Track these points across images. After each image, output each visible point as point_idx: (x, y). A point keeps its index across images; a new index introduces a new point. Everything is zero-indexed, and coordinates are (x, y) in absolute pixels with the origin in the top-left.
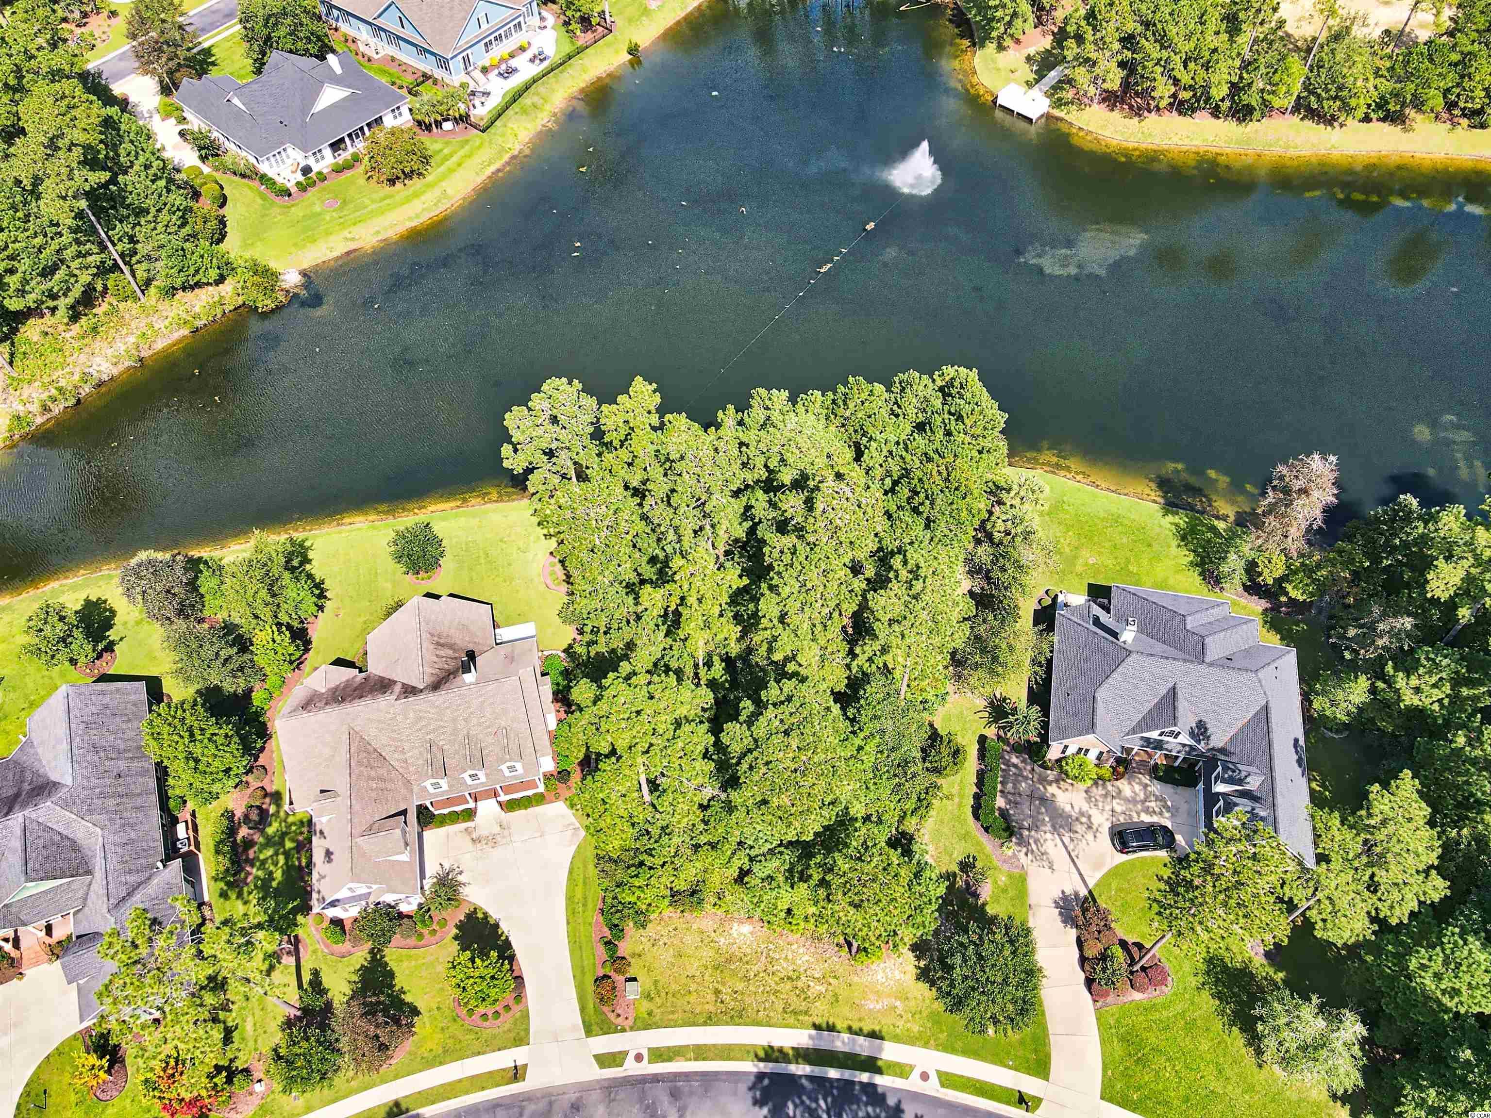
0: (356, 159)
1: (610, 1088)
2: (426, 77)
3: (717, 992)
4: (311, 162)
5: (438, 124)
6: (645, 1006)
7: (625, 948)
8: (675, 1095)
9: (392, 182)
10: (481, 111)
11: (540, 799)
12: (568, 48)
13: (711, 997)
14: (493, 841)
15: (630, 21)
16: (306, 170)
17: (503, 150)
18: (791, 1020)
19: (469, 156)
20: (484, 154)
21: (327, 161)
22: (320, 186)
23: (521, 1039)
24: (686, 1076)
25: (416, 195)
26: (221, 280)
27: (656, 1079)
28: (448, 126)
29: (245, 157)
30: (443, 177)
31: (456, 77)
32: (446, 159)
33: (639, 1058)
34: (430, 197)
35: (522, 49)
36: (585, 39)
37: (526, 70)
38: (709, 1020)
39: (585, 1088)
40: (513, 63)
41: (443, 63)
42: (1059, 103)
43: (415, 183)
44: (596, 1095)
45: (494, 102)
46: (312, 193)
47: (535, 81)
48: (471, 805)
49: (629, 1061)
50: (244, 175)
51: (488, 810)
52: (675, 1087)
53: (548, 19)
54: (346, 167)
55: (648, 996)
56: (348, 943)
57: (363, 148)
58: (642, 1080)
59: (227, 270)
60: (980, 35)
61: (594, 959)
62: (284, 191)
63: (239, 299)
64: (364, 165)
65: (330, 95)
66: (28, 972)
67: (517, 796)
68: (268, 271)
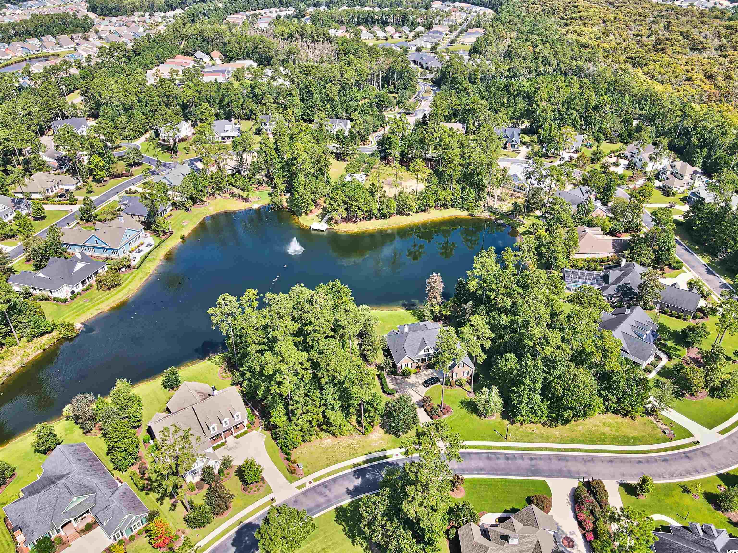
0: (91, 286)
1: (305, 493)
2: (107, 259)
3: (327, 458)
4: (75, 289)
5: (120, 269)
6: (306, 469)
7: (293, 458)
8: (326, 487)
9: (109, 289)
10: (134, 263)
11: (245, 433)
12: (158, 241)
13: (326, 460)
14: (234, 447)
15: (178, 230)
16: (73, 292)
17: (147, 273)
18: (352, 456)
19: (135, 276)
20: (140, 275)
21: (81, 287)
22: (79, 297)
23: (270, 492)
24: (327, 481)
25: (119, 291)
26: (52, 331)
27: (318, 486)
28: (123, 270)
29: (46, 293)
30: (128, 284)
31: (122, 255)
32: (126, 279)
33: (310, 483)
34: (125, 291)
35: (142, 244)
36: (163, 237)
37: (146, 250)
38: (328, 466)
39: (297, 496)
40: (140, 248)
41: (115, 251)
42: (331, 225)
43: (118, 288)
44: (301, 497)
45: (138, 260)
46: (76, 299)
47: (151, 251)
48: (224, 440)
49: (308, 484)
50: (46, 299)
51: (230, 439)
52: (325, 485)
53: (148, 235)
54: (88, 289)
55: (306, 467)
56: (197, 490)
57: (93, 281)
58: (314, 487)
59: (55, 326)
60: (299, 213)
61: (284, 464)
62: (65, 301)
63: (61, 336)
64: (95, 287)
65: (79, 266)
66: (72, 543)
67: (238, 433)
68: (69, 325)
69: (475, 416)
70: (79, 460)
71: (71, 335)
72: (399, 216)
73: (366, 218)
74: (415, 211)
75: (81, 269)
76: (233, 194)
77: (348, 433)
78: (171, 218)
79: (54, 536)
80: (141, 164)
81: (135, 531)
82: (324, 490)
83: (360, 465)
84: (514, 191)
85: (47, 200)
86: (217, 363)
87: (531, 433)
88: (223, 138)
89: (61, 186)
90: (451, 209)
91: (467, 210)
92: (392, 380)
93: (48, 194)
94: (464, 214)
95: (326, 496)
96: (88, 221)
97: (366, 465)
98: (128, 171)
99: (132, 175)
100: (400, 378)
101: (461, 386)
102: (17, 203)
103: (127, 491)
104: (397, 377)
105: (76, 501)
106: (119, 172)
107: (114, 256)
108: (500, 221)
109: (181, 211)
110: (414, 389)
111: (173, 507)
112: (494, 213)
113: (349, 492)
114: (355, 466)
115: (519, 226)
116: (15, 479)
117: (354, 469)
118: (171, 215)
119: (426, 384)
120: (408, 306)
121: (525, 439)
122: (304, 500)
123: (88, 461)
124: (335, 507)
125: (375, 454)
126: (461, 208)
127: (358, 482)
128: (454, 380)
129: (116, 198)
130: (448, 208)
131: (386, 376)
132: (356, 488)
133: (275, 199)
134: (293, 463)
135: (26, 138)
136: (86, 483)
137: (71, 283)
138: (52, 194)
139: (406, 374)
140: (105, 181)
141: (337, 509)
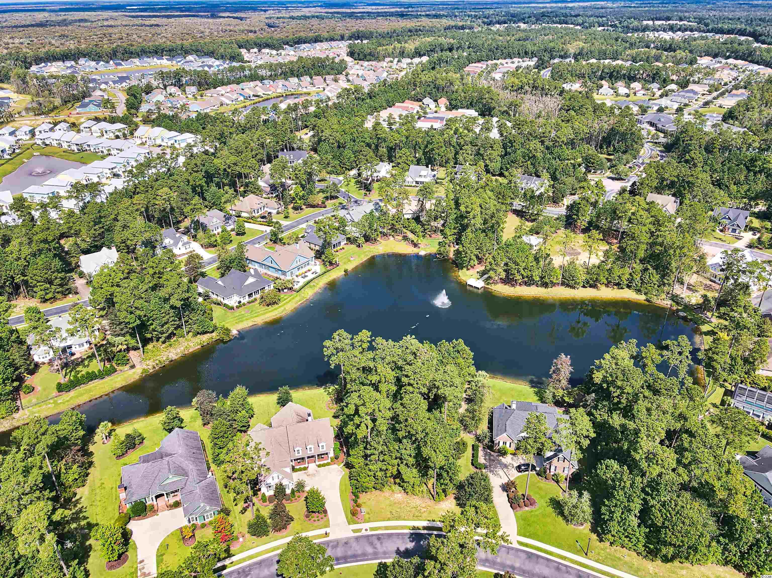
0: (256, 300)
1: (357, 538)
2: (277, 278)
3: (391, 512)
4: (242, 300)
5: (283, 290)
6: (367, 516)
7: (360, 501)
8: (379, 539)
9: (268, 305)
10: (296, 287)
11: (328, 464)
12: (324, 270)
13: (389, 513)
14: (314, 475)
15: (345, 263)
16: (240, 302)
17: (304, 298)
19: (293, 299)
20: (298, 298)
21: (247, 299)
22: (243, 307)
23: (327, 526)
24: (383, 534)
25: (276, 309)
26: (213, 332)
27: (372, 535)
28: (285, 291)
29: (220, 299)
30: (284, 304)
31: (289, 278)
32: (285, 299)
33: (366, 530)
34: (280, 310)
35: (309, 271)
36: (329, 268)
37: (310, 276)
38: (389, 519)
39: (350, 539)
40: (307, 274)
41: (284, 273)
42: (488, 284)
43: (276, 306)
44: (352, 541)
45: (301, 284)
46: (240, 309)
47: (314, 279)
48: (306, 465)
49: (363, 531)
50: (218, 304)
51: (312, 467)
52: (379, 537)
53: (318, 263)
54: (253, 302)
55: (368, 514)
56: (268, 502)
57: (258, 296)
58: (368, 536)
59: (215, 328)
60: (460, 266)
61: (350, 505)
62: (232, 308)
63: (218, 338)
64: (258, 301)
65: (251, 280)
66: (160, 514)
67: (321, 463)
68: (227, 330)
69: (560, 518)
70: (187, 445)
71: (226, 338)
72: (563, 287)
73: (526, 284)
74: (582, 285)
75: (251, 284)
76: (405, 238)
77: (420, 495)
78: (343, 251)
79: (149, 503)
80: (337, 197)
81: (207, 521)
82: (375, 541)
83: (419, 529)
84: (714, 282)
85: (251, 219)
86: (329, 394)
87: (619, 559)
88: (417, 182)
89: (266, 209)
90: (627, 290)
91: (646, 294)
92: (486, 455)
93: (254, 214)
94: (641, 298)
95: (375, 548)
96: (275, 242)
97: (426, 532)
98: (323, 203)
99: (325, 207)
100: (495, 454)
101: (557, 482)
102: (228, 218)
103: (213, 484)
104: (493, 453)
105: (172, 479)
106: (315, 203)
107: (282, 277)
108: (681, 314)
109: (353, 246)
110: (505, 470)
111: (244, 511)
112: (678, 303)
113: (398, 552)
114: (414, 528)
115: (704, 323)
116: (142, 446)
117: (412, 532)
118: (343, 248)
119: (519, 468)
120: (533, 384)
121: (610, 562)
122: (354, 544)
123: (193, 448)
124: (379, 561)
125: (438, 523)
126: (638, 291)
127: (411, 545)
128: (552, 473)
129: (304, 226)
130: (622, 288)
131: (480, 449)
132: (407, 550)
133: (442, 249)
134: (357, 506)
135: (249, 164)
136: (184, 466)
137: (240, 294)
138: (256, 215)
139: (503, 453)
140: (301, 209)
141: (380, 564)
